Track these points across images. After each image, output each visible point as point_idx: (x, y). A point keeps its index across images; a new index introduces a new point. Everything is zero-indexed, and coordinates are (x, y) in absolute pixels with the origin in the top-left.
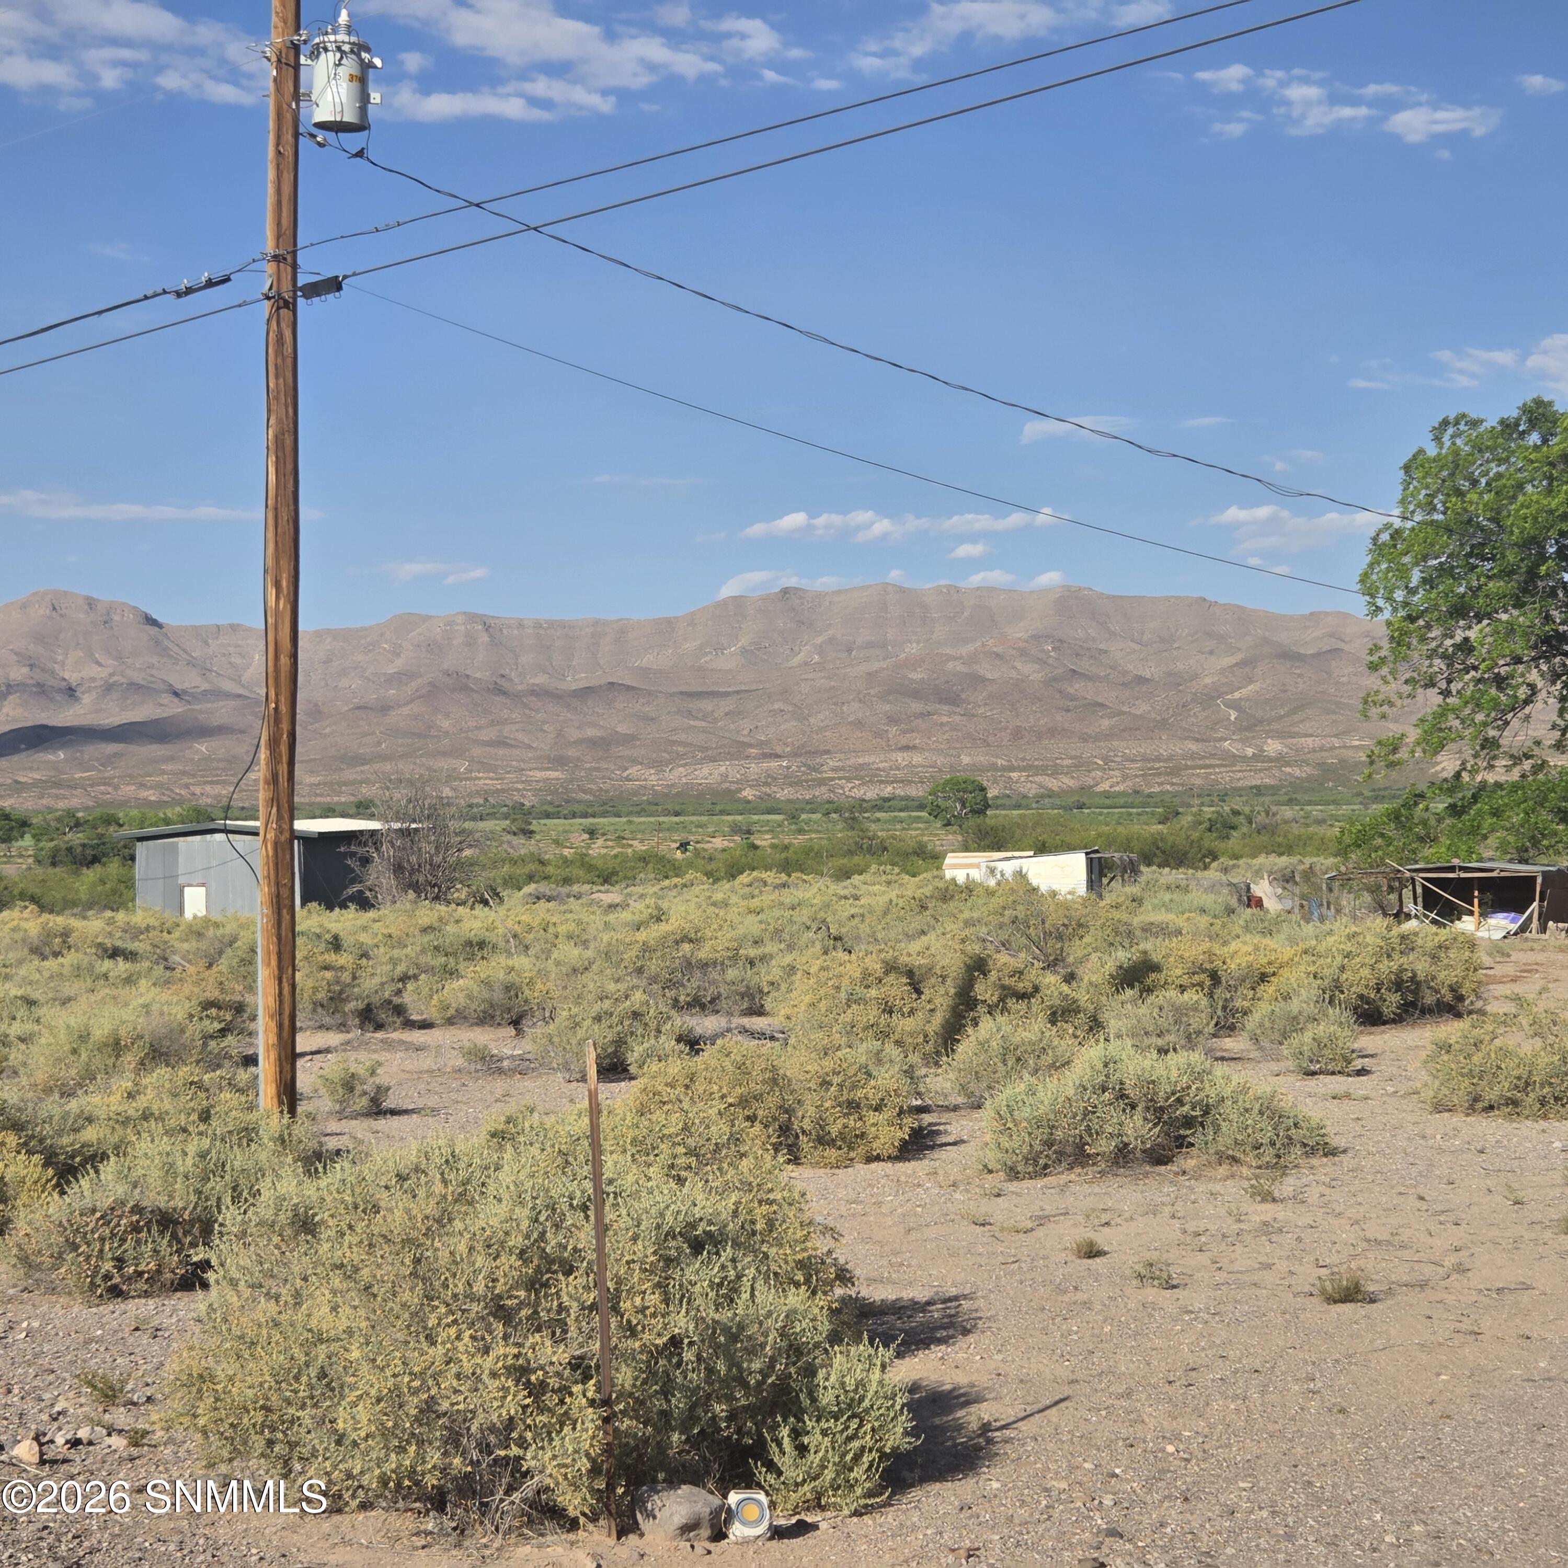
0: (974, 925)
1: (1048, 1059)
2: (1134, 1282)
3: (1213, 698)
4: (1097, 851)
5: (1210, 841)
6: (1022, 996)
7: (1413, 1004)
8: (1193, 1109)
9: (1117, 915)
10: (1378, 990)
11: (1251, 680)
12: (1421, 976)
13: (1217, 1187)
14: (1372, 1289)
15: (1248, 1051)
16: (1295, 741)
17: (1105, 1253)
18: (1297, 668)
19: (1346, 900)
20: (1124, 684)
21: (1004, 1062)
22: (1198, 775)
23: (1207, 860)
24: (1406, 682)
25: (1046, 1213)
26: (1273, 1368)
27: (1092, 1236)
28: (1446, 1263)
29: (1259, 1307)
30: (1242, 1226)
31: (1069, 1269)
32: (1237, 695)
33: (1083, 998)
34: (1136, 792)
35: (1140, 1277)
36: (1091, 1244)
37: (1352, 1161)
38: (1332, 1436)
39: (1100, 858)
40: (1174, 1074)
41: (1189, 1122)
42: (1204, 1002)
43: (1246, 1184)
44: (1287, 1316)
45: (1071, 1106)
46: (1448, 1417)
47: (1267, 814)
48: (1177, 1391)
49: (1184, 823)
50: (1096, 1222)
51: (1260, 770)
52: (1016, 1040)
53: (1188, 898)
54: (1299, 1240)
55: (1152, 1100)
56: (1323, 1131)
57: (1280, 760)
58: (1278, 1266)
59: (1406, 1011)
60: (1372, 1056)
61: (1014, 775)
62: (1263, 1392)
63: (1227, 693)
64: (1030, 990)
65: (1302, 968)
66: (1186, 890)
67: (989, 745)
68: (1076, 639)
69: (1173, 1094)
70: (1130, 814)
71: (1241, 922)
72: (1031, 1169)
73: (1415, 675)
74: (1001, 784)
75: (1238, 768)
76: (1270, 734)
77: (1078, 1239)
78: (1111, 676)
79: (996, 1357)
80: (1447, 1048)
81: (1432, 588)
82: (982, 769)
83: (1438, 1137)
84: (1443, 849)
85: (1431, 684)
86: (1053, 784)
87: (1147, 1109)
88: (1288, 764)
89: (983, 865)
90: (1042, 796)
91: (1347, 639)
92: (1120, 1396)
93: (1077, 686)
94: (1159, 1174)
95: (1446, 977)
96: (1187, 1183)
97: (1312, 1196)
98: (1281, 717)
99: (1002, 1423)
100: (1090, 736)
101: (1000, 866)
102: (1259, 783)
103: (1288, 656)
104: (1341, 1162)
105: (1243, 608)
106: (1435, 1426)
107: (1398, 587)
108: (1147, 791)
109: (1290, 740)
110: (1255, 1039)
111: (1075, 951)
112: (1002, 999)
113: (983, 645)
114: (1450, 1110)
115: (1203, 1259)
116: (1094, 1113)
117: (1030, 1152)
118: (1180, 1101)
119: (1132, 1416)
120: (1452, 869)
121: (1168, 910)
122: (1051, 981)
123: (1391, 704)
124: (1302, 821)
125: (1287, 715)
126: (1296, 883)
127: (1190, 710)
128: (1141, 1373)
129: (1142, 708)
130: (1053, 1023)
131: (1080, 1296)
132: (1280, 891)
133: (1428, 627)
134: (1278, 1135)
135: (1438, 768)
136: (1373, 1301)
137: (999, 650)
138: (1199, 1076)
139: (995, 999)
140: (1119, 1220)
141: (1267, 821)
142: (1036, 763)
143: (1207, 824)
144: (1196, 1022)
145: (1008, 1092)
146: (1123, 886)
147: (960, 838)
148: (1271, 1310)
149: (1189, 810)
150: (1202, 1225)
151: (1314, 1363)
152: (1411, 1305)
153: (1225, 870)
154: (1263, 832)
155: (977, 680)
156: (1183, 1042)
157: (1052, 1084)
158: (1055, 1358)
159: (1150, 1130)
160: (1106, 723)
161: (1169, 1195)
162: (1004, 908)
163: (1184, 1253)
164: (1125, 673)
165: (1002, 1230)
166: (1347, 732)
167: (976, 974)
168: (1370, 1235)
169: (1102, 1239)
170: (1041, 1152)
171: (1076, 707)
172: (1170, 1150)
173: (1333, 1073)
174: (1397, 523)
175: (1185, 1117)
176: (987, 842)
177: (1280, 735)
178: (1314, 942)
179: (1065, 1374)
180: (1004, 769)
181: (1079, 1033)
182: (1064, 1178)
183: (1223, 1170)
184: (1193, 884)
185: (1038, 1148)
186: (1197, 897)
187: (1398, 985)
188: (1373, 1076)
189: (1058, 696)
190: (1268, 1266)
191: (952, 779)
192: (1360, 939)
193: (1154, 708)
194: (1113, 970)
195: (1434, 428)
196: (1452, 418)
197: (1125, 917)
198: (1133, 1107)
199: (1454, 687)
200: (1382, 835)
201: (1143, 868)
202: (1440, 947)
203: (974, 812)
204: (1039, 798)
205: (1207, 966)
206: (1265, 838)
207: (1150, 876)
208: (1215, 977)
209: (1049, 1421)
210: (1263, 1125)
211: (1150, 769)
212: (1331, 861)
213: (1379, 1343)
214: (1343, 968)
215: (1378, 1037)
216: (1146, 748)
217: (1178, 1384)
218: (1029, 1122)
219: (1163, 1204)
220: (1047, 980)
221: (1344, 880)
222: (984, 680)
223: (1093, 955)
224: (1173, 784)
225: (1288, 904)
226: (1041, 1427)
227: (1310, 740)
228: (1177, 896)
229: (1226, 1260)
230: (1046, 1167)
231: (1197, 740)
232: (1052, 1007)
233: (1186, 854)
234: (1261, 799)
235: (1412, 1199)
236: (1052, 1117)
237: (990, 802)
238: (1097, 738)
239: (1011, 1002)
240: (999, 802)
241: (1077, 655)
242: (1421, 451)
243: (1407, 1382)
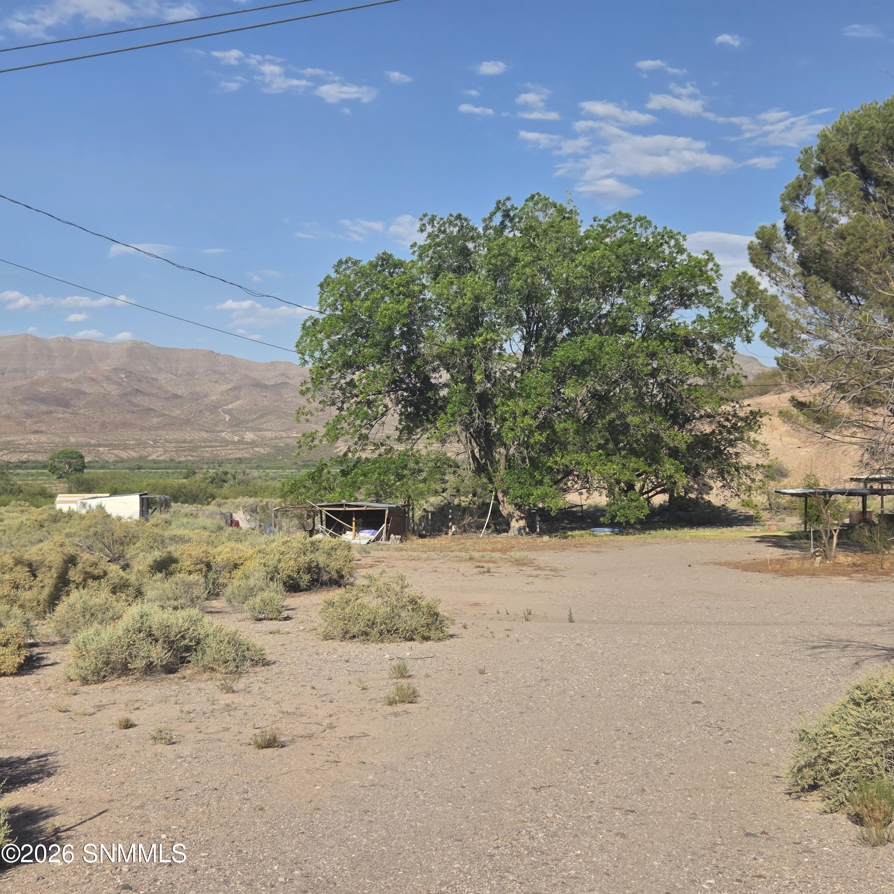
0: (71, 537)
1: (110, 614)
2: (151, 742)
3: (217, 408)
4: (146, 494)
5: (212, 489)
6: (96, 578)
7: (317, 580)
8: (191, 641)
9: (156, 530)
10: (298, 573)
11: (238, 399)
12: (321, 565)
13: (202, 685)
14: (283, 740)
15: (225, 607)
16: (261, 433)
17: (136, 726)
18: (263, 392)
19: (285, 522)
20: (166, 398)
21: (84, 616)
22: (207, 451)
23: (210, 500)
24: (320, 402)
25: (103, 703)
26: (225, 787)
27: (129, 716)
28: (324, 724)
29: (220, 753)
30: (215, 707)
31: (113, 736)
32: (230, 406)
33: (132, 578)
34: (172, 460)
35: (154, 738)
36: (127, 721)
37: (278, 668)
38: (255, 824)
39: (148, 498)
40: (180, 621)
41: (188, 649)
42: (202, 580)
43: (218, 683)
44: (236, 757)
45: (120, 641)
46: (318, 809)
47: (244, 474)
48: (170, 803)
49: (198, 478)
50: (132, 708)
51: (242, 449)
52: (91, 603)
53: (198, 520)
54: (246, 714)
55: (167, 637)
56: (263, 652)
57: (253, 444)
58: (233, 729)
59: (313, 584)
60: (293, 609)
61: (101, 449)
62: (219, 801)
63: (225, 406)
64: (102, 574)
65: (257, 561)
66: (196, 516)
67: (86, 432)
68: (139, 372)
69: (180, 633)
70: (168, 473)
71: (226, 535)
72: (96, 678)
73: (325, 398)
74: (93, 454)
75: (230, 448)
76: (248, 429)
77: (121, 718)
78: (159, 394)
79: (66, 789)
80: (331, 604)
81: (335, 351)
82: (82, 446)
83: (325, 654)
84: (337, 495)
85: (334, 404)
86: (124, 455)
87: (165, 642)
88: (257, 446)
89: (79, 502)
90: (117, 462)
91: (291, 377)
92: (137, 808)
93: (139, 399)
94: (170, 679)
95: (334, 565)
96: (186, 684)
97: (255, 689)
98: (254, 420)
99: (67, 827)
100: (146, 428)
101: (89, 502)
102: (241, 456)
103: (258, 385)
104: (272, 669)
105: (234, 357)
106: (311, 815)
107: (317, 350)
108: (178, 460)
109: (259, 433)
110: (229, 601)
111: (131, 551)
112: (85, 580)
113: (84, 373)
114: (332, 639)
115: (191, 726)
116: (134, 645)
117: (95, 669)
118: (183, 637)
119: (143, 819)
120: (341, 506)
121: (185, 528)
122: (114, 569)
123: (312, 414)
124: (264, 478)
125: (258, 418)
126: (258, 513)
127: (204, 414)
128: (150, 794)
129: (176, 412)
130: (114, 593)
131: (119, 751)
132: (249, 517)
133: (332, 372)
134: (237, 655)
135: (338, 450)
136: (283, 746)
137: (94, 376)
138: (194, 622)
139: (81, 579)
140: (145, 706)
141: (244, 478)
142: (114, 442)
143: (210, 480)
144: (197, 591)
145: (84, 634)
146: (161, 514)
147: (67, 485)
148: (227, 754)
149: (201, 471)
150: (191, 707)
151: (248, 783)
152: (304, 748)
153: (219, 505)
154: (241, 484)
155: (80, 393)
156: (189, 603)
157: (110, 629)
158: (101, 788)
159: (166, 654)
160: (155, 420)
161: (174, 691)
162: (90, 527)
163: (181, 724)
164: (167, 392)
165: (76, 714)
166: (289, 429)
167: (70, 565)
168: (284, 709)
169: (134, 717)
170: (102, 668)
171: (138, 411)
172: (177, 665)
173: (271, 619)
174: (317, 315)
175: (186, 646)
176: (83, 488)
177: (253, 430)
178: (264, 546)
179: (107, 797)
180: (95, 445)
181: (129, 598)
182: (115, 683)
183: (206, 676)
184: (200, 513)
185: (100, 665)
186: (202, 521)
187: (309, 570)
188: (293, 621)
189: (128, 404)
190: (228, 729)
191: (64, 451)
192: (290, 544)
193: (183, 413)
194: (152, 563)
195: (335, 266)
196: (344, 260)
197: (160, 532)
198: (157, 641)
199: (345, 406)
200: (305, 487)
201: (172, 504)
202: (332, 549)
203: (76, 470)
204: (116, 462)
205: (205, 560)
206: (242, 487)
207: (176, 508)
208: (209, 566)
209: (95, 825)
210: (229, 650)
211: (180, 447)
212: (279, 500)
213: (285, 770)
214: (279, 561)
215: (297, 599)
216: (178, 435)
217: (171, 799)
218: (96, 651)
219: (171, 696)
220: (111, 568)
221: (284, 511)
222: (84, 393)
223: (141, 554)
224: (192, 456)
225: (253, 525)
226: (90, 828)
227: (269, 433)
228: (191, 520)
229: (204, 727)
230: (104, 677)
231: (207, 431)
232: (114, 584)
233: (197, 496)
234: (241, 466)
235: (309, 688)
236: (109, 648)
237: (86, 465)
238: (149, 429)
239: (90, 581)
240: (92, 465)
241: (140, 380)
242: (328, 277)
243: (298, 791)
